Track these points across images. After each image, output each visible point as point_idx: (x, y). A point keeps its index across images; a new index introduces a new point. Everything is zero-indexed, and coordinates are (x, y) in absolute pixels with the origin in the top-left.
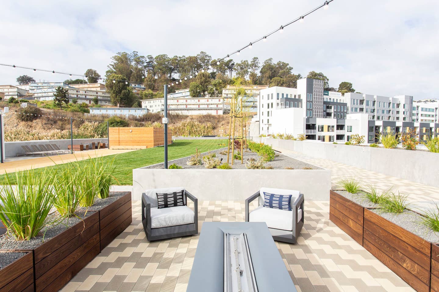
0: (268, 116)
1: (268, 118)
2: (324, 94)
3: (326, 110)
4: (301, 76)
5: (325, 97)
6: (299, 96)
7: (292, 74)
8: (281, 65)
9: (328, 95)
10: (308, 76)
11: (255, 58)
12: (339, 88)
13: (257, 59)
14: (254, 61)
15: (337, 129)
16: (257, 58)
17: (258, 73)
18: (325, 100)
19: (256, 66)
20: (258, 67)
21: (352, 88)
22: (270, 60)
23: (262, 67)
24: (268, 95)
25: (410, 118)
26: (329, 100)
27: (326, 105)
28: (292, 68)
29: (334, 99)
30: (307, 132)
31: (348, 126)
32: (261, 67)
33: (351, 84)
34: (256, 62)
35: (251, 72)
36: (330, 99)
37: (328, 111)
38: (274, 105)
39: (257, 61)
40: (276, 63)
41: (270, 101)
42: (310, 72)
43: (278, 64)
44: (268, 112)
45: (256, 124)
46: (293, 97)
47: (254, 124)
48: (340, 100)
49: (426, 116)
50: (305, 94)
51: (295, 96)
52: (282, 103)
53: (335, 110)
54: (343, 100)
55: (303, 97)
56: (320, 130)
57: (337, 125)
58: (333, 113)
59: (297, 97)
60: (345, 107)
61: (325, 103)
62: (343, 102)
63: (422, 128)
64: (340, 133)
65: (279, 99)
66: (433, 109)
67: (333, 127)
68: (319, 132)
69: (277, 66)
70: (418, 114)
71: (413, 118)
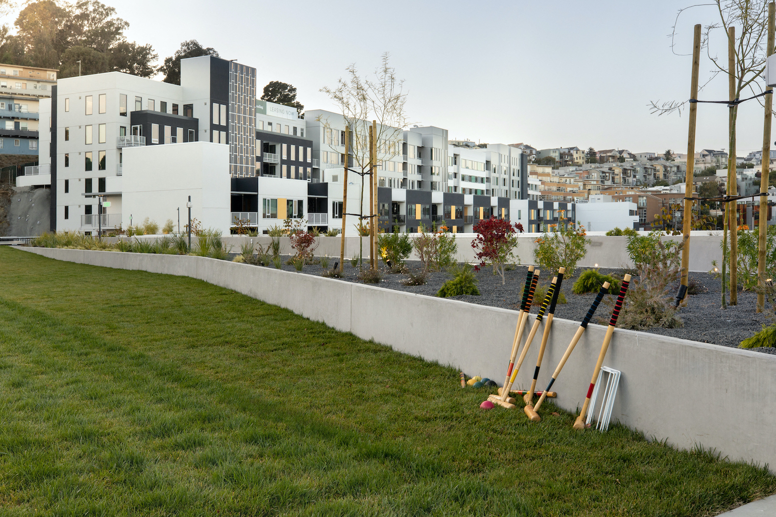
0: (88, 167)
3: (262, 154)
4: (153, 53)
5: (259, 117)
6: (188, 108)
8: (91, 8)
9: (265, 113)
10: (177, 52)
12: (264, 96)
15: (311, 210)
18: (259, 127)
21: (295, 101)
24: (89, 98)
25: (444, 183)
26: (267, 128)
27: (262, 142)
28: (127, 24)
31: (333, 202)
32: (18, 6)
33: (293, 90)
36: (270, 124)
37: (269, 158)
41: (95, 121)
42: (183, 41)
43: (81, 4)
45: (34, 197)
46: (169, 110)
47: (26, 195)
48: (295, 129)
49: (470, 179)
50: (206, 104)
51: (175, 107)
52: (138, 126)
53: (285, 157)
54: (302, 130)
55: (201, 113)
56: (267, 214)
57: (310, 200)
58: (279, 166)
59: (181, 112)
60: (309, 150)
61: (260, 135)
62: (302, 134)
63: (478, 209)
64: (317, 221)
65: (126, 113)
66: (483, 165)
67: (300, 203)
68: (266, 220)
69: (78, 12)
70: (455, 175)
71: (449, 185)
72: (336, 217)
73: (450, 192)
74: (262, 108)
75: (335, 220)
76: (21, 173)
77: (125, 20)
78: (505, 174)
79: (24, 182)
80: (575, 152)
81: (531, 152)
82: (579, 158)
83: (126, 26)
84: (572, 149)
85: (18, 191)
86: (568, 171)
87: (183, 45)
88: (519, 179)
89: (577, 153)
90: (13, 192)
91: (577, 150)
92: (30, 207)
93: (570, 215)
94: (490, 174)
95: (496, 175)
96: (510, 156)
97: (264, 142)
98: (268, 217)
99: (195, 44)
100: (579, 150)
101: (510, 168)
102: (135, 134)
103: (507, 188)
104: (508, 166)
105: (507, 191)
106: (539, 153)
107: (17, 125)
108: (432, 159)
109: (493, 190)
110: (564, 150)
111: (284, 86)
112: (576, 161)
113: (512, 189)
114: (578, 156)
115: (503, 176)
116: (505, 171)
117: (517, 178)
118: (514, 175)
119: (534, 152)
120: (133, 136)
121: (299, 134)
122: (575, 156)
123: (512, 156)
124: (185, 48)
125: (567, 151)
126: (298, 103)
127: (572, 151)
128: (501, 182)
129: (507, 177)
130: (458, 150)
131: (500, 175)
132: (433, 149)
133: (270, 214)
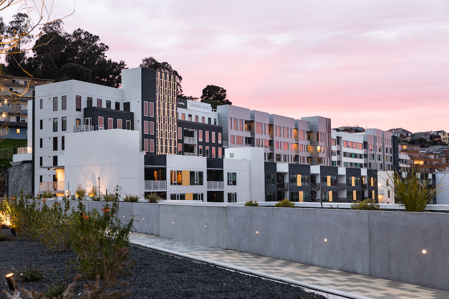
0: (55, 148)
1: (55, 153)
2: (178, 106)
3: (183, 138)
4: (126, 67)
5: (181, 111)
6: (127, 105)
7: (107, 59)
8: (83, 37)
9: (185, 107)
11: (20, 15)
13: (25, 18)
14: (19, 22)
15: (208, 180)
16: (27, 16)
17: (28, 49)
18: (180, 118)
19: (22, 34)
20: (29, 37)
21: (225, 99)
22: (57, 23)
23: (38, 38)
24: (55, 99)
25: (328, 159)
26: (187, 119)
27: (183, 129)
28: (107, 47)
29: (197, 117)
30: (147, 187)
31: (228, 173)
32: (35, 37)
33: (224, 91)
34: (23, 24)
35: (10, 45)
36: (190, 116)
37: (187, 140)
38: (71, 124)
39: (26, 22)
40: (71, 33)
41: (60, 114)
42: (144, 58)
43: (76, 34)
44: (55, 139)
45: (24, 169)
46: (113, 107)
47: (18, 168)
48: (210, 119)
49: (351, 155)
50: (138, 102)
51: (117, 105)
52: (89, 118)
53: (201, 140)
54: (215, 120)
55: (136, 108)
56: (174, 182)
57: (208, 171)
58: (197, 146)
59: (122, 108)
60: (220, 134)
61: (181, 123)
62: (215, 122)
63: (350, 178)
64: (215, 187)
65: (80, 109)
66: (361, 144)
67: (201, 174)
68: (173, 186)
69: (74, 40)
70: (339, 152)
71: (332, 160)
72: (231, 184)
73: (329, 165)
74: (184, 104)
75: (230, 186)
76: (15, 152)
77: (106, 45)
78: (380, 151)
79: (17, 158)
80: (442, 134)
81: (407, 134)
82: (445, 139)
83: (107, 49)
84: (439, 132)
85: (14, 165)
86: (436, 149)
87: (143, 60)
88: (391, 155)
89: (444, 135)
90: (10, 166)
91: (444, 133)
92: (20, 176)
93: (431, 183)
94: (367, 151)
95: (372, 152)
96: (383, 138)
97: (185, 129)
98: (175, 184)
99: (153, 60)
100: (445, 133)
101: (384, 147)
102: (87, 124)
103: (381, 162)
104: (382, 145)
105: (381, 164)
106: (414, 135)
107: (18, 118)
108: (318, 140)
109: (370, 163)
110: (434, 133)
111: (217, 88)
112: (443, 141)
113: (386, 163)
114: (444, 137)
115: (378, 153)
116: (380, 149)
117: (389, 155)
118: (387, 152)
119: (409, 135)
120: (85, 125)
121: (213, 123)
122: (442, 137)
123: (385, 138)
124: (145, 62)
125: (436, 134)
126: (227, 100)
127: (439, 134)
128: (376, 158)
129: (381, 153)
130: (340, 134)
131: (375, 153)
132: (319, 133)
133: (176, 182)
